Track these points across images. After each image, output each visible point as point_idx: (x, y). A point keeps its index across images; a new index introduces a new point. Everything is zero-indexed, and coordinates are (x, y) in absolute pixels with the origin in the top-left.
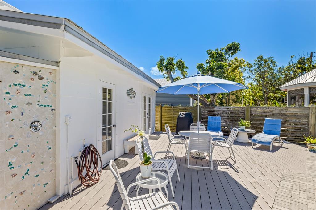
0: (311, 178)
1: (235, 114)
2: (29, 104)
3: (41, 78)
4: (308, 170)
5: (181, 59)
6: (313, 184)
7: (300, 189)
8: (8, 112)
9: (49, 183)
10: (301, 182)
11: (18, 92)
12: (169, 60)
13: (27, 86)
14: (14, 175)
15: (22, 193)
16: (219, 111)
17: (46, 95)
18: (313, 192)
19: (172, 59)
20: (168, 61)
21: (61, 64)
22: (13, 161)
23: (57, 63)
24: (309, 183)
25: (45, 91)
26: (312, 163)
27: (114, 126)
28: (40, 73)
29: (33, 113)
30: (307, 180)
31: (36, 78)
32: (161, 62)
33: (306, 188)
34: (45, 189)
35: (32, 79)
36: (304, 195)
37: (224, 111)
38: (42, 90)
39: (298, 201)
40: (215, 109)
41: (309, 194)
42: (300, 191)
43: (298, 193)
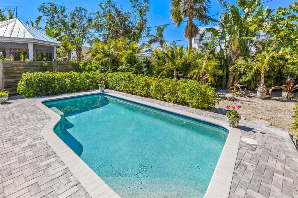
0: (10, 127)
4: (5, 121)
6: (13, 132)
7: (4, 141)
10: (2, 134)
18: (16, 138)
24: (9, 133)
26: (7, 114)
30: (7, 130)
33: (8, 138)
36: (8, 145)
39: (5, 152)
41: (12, 141)
42: (3, 143)
43: (3, 146)
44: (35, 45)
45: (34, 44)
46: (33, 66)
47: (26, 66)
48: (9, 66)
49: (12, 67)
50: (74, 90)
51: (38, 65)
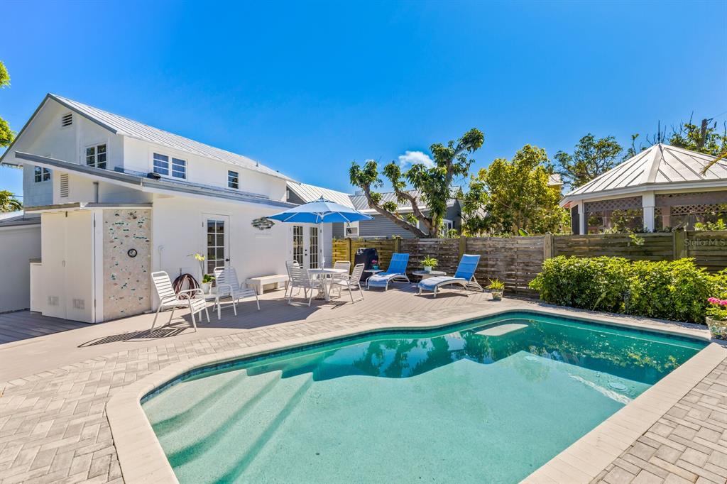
1: (446, 249)
2: (127, 236)
3: (135, 218)
5: (393, 163)
8: (112, 242)
9: (144, 298)
11: (118, 228)
12: (367, 167)
13: (125, 224)
14: (116, 284)
15: (121, 298)
16: (424, 245)
17: (141, 229)
19: (373, 166)
20: (366, 169)
21: (153, 205)
22: (115, 274)
23: (150, 204)
25: (140, 227)
27: (227, 260)
28: (134, 214)
29: (131, 243)
31: (131, 217)
32: (353, 171)
34: (140, 302)
35: (129, 218)
37: (431, 246)
38: (137, 226)
40: (419, 243)
44: (658, 197)
45: (656, 196)
46: (613, 245)
47: (597, 244)
48: (564, 246)
49: (570, 247)
50: (650, 311)
51: (627, 243)
